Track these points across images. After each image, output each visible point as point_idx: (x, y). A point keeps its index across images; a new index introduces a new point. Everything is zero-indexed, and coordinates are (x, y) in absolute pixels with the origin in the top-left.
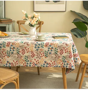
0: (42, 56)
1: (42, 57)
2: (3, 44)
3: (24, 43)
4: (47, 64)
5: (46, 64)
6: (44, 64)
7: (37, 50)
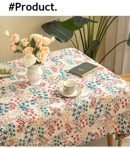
0: (84, 126)
1: (83, 128)
2: (10, 130)
3: (53, 114)
4: (93, 135)
5: (90, 137)
6: (87, 138)
7: (77, 118)
